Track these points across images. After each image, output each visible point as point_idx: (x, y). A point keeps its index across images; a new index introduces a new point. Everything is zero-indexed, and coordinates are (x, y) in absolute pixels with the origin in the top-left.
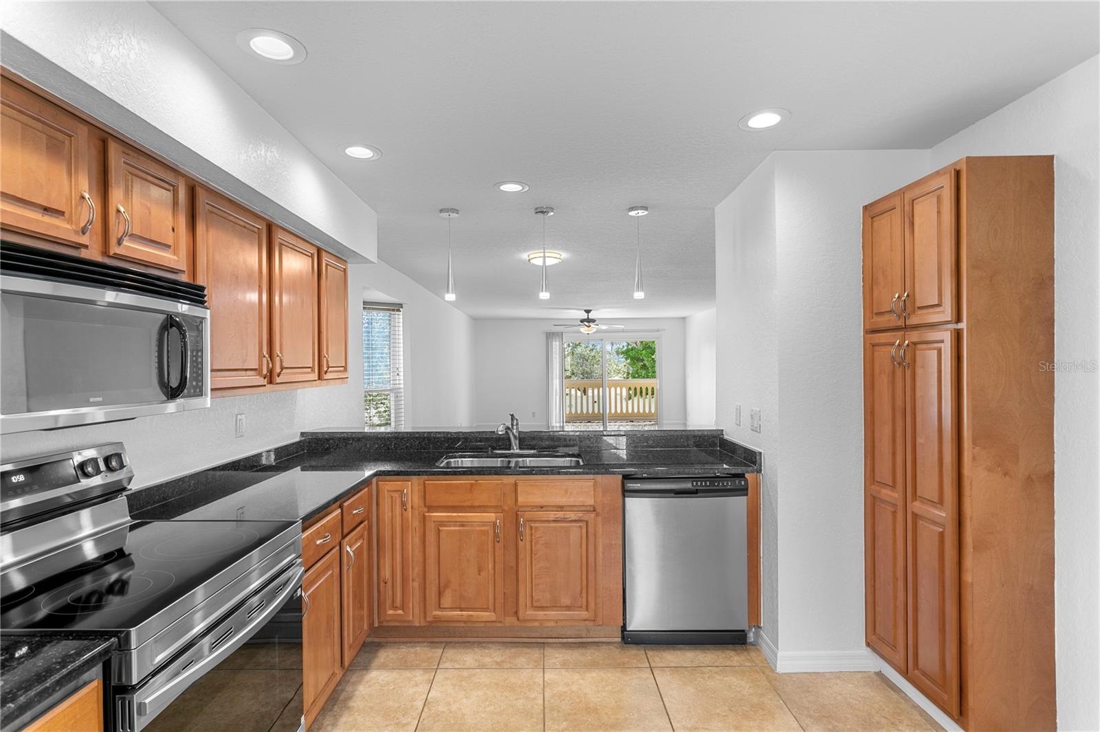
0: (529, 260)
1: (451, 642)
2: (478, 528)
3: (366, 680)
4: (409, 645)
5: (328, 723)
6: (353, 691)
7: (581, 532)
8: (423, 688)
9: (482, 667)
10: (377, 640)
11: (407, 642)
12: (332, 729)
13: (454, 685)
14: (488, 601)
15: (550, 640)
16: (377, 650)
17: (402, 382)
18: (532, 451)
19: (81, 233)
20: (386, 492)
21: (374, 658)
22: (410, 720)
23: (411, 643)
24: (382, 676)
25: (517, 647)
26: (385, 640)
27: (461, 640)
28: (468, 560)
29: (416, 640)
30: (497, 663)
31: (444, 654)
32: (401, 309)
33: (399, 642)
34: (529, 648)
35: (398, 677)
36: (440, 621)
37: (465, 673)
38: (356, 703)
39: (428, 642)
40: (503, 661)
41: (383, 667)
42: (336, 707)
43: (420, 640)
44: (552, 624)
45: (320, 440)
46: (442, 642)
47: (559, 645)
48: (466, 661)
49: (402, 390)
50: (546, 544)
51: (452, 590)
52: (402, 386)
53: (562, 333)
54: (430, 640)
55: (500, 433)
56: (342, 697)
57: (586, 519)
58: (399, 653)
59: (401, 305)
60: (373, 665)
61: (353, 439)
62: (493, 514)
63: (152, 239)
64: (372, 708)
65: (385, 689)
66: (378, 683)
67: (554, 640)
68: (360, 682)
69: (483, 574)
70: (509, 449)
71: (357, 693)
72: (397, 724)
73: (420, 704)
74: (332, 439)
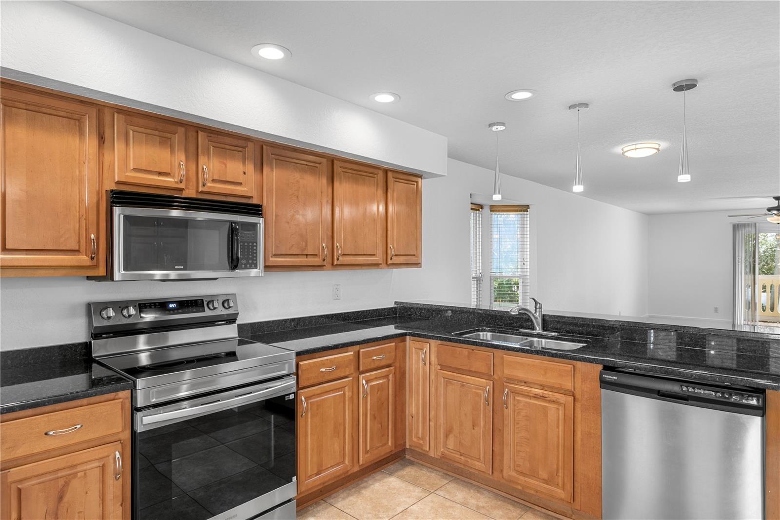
0: (623, 154)
1: (458, 479)
2: (474, 390)
3: (384, 481)
4: (430, 470)
5: (342, 496)
6: (371, 485)
7: (559, 414)
8: (410, 501)
9: (464, 504)
10: (412, 459)
11: (430, 468)
12: (341, 500)
13: (432, 508)
14: (480, 452)
15: (536, 508)
16: (407, 466)
17: (528, 270)
18: (553, 334)
19: (179, 182)
20: (414, 349)
21: (401, 470)
22: (385, 516)
23: (432, 469)
24: (395, 483)
25: (505, 501)
26: (417, 461)
27: (467, 480)
28: (466, 415)
29: (436, 468)
30: (478, 507)
31: (446, 485)
32: (528, 210)
33: (425, 466)
34: (513, 505)
35: (404, 487)
36: (446, 458)
37: (448, 504)
38: (366, 493)
39: (444, 473)
40: (483, 507)
41: (401, 478)
42: (354, 489)
43: (439, 469)
44: (532, 492)
45: (406, 308)
46: (452, 476)
47: (542, 515)
48: (456, 496)
49: (528, 277)
50: (526, 416)
51: (454, 435)
52: (528, 274)
53: (755, 224)
54: (445, 472)
55: (513, 313)
56: (362, 486)
57: (564, 402)
58: (418, 473)
59: (528, 207)
60: (396, 474)
61: (425, 309)
62: (485, 381)
63: (228, 180)
64: (371, 499)
65: (389, 491)
66: (389, 486)
67: (539, 508)
68: (380, 480)
69: (476, 428)
70: (533, 329)
71: (372, 486)
72: (375, 515)
73: (400, 509)
74: (413, 308)
